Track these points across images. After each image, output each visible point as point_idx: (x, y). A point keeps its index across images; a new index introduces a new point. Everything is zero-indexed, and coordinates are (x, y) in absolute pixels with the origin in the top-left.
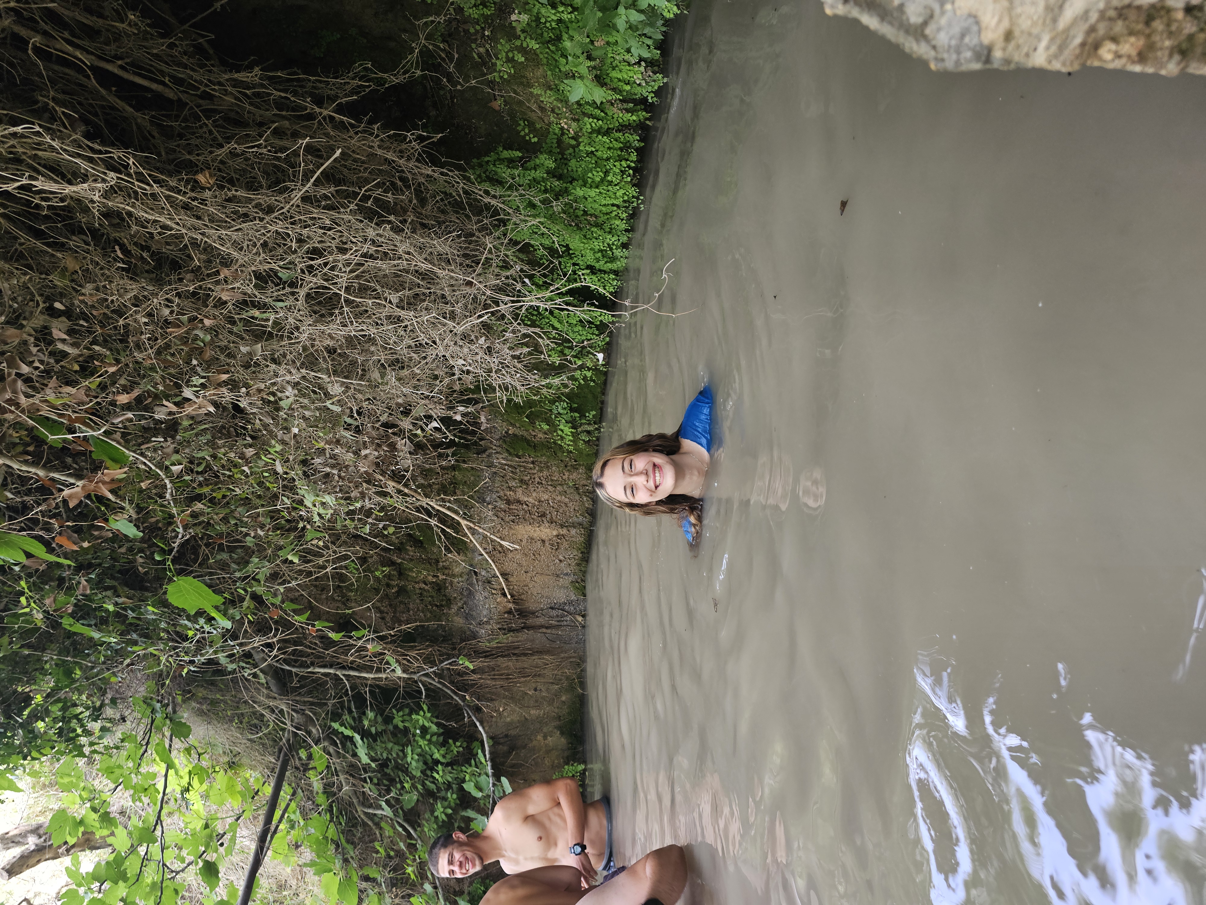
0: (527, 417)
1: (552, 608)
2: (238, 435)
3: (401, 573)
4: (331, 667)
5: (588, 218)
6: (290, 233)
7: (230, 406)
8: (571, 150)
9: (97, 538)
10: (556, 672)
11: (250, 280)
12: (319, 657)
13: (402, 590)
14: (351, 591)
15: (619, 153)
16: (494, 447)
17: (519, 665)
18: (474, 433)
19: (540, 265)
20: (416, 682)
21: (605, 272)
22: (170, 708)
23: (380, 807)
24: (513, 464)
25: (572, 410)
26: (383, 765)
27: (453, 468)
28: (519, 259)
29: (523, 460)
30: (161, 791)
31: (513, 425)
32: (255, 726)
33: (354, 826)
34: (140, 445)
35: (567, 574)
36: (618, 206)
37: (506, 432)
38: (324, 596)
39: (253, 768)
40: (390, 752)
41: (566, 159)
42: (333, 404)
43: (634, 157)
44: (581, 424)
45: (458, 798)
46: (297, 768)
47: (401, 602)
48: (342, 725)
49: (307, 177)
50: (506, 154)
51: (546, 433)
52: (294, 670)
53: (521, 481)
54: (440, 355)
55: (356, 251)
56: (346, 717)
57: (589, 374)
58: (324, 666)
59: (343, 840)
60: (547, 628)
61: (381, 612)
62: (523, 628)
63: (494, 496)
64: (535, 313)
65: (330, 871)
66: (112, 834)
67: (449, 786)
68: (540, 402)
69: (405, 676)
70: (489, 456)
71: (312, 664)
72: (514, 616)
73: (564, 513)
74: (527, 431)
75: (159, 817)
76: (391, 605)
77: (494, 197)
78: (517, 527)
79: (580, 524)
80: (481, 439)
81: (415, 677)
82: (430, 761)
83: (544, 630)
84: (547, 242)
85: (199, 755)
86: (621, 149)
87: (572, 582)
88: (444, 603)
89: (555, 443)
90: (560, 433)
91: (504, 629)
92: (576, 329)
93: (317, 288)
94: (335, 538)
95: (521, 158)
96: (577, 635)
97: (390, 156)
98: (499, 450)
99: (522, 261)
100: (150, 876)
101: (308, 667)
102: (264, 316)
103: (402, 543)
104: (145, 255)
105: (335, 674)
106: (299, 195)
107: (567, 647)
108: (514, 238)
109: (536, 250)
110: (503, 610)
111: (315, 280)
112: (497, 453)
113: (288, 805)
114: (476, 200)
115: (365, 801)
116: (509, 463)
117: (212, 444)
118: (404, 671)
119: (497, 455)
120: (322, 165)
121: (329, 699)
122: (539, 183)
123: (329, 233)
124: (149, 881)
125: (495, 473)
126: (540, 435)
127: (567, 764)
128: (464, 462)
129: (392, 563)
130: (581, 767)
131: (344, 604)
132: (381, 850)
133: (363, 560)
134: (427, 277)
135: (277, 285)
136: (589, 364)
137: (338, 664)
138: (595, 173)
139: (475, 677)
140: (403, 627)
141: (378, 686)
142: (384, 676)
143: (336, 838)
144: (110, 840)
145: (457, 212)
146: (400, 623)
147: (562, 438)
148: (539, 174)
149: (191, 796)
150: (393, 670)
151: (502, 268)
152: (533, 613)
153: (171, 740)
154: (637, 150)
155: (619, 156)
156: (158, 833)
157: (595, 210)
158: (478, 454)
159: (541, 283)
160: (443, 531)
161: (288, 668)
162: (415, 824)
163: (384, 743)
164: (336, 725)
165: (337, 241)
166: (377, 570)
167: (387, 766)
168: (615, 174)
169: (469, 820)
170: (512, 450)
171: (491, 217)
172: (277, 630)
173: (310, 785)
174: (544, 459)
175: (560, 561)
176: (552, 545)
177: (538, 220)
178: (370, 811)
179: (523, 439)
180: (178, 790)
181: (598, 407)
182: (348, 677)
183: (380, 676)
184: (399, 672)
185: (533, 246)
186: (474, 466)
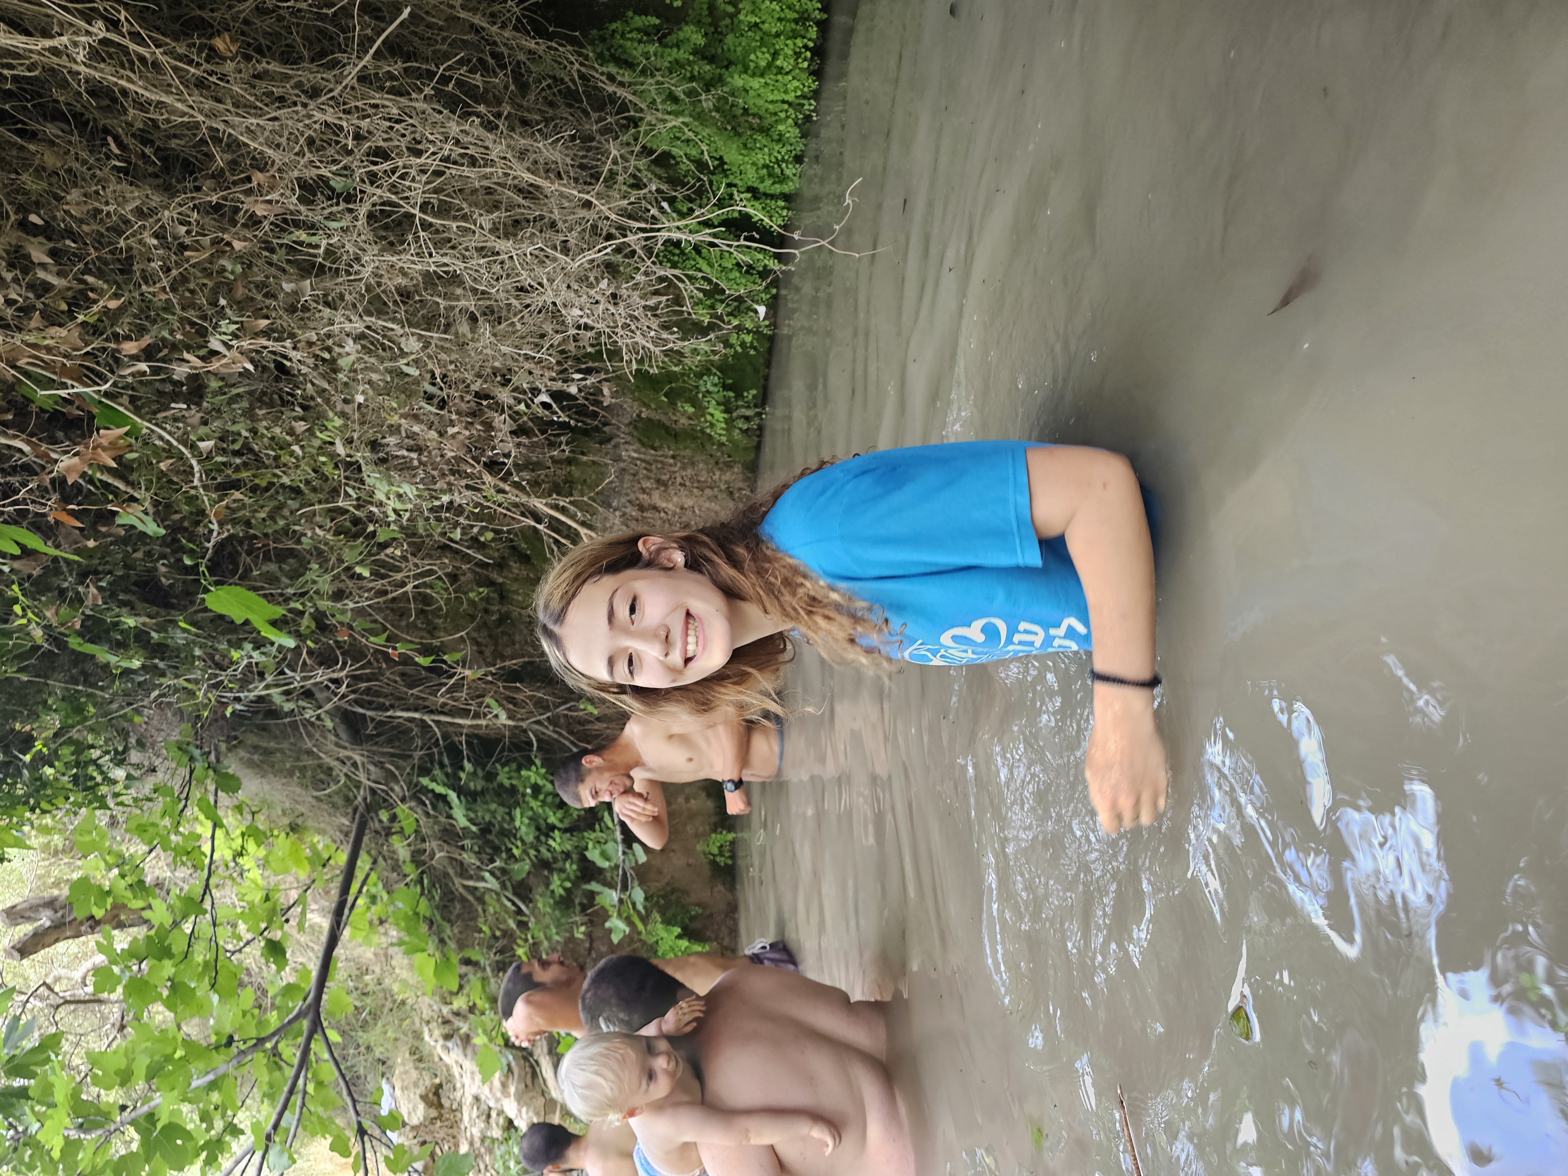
0: (666, 395)
2: (284, 403)
3: (503, 596)
4: (416, 710)
5: (750, 119)
6: (345, 124)
7: (272, 366)
8: (728, 21)
9: (105, 535)
11: (293, 190)
12: (400, 699)
13: (504, 619)
14: (439, 617)
15: (793, 26)
16: (623, 436)
18: (595, 415)
19: (683, 185)
20: (525, 731)
21: (772, 197)
22: (212, 757)
23: (483, 879)
24: (648, 458)
25: (726, 387)
26: (485, 830)
27: (569, 462)
28: (656, 175)
29: (660, 453)
30: (208, 853)
31: (647, 406)
32: (322, 782)
33: (452, 900)
34: (155, 413)
36: (790, 104)
37: (638, 416)
38: (403, 623)
39: (321, 832)
40: (493, 813)
41: (721, 33)
42: (407, 364)
43: (813, 33)
44: (737, 407)
45: (579, 869)
46: (377, 832)
47: (503, 633)
48: (433, 780)
49: (363, 49)
50: (639, 21)
51: (690, 418)
52: (369, 713)
53: (658, 481)
54: (549, 302)
55: (434, 154)
56: (437, 772)
57: (748, 339)
58: (408, 710)
59: (438, 917)
61: (478, 644)
63: (623, 500)
64: (677, 251)
65: (424, 950)
66: (150, 907)
67: (567, 855)
68: (683, 375)
69: (510, 723)
70: (616, 446)
71: (392, 707)
74: (666, 414)
75: (207, 886)
76: (490, 636)
77: (621, 84)
80: (606, 424)
81: (524, 725)
82: (543, 826)
84: (694, 152)
85: (253, 813)
86: (796, 21)
89: (702, 431)
90: (709, 418)
92: (732, 276)
93: (383, 204)
94: (417, 548)
95: (658, 28)
97: (477, 20)
98: (629, 438)
99: (660, 178)
100: (200, 955)
101: (387, 710)
102: (314, 240)
103: (503, 558)
104: (147, 151)
105: (422, 721)
106: (354, 72)
108: (649, 145)
109: (678, 163)
111: (379, 192)
112: (626, 443)
113: (368, 876)
114: (596, 88)
115: (463, 871)
116: (642, 456)
117: (249, 414)
118: (510, 718)
119: (626, 446)
120: (384, 31)
121: (415, 749)
122: (682, 67)
123: (397, 126)
124: (200, 959)
125: (624, 470)
126: (684, 421)
127: (715, 831)
128: (583, 453)
129: (491, 583)
130: (730, 836)
131: (429, 632)
132: (485, 928)
133: (454, 577)
134: (530, 192)
135: (329, 198)
136: (749, 325)
137: (425, 707)
138: (759, 54)
139: (598, 726)
140: (507, 663)
141: (477, 736)
142: (483, 722)
143: (428, 915)
144: (147, 914)
145: (570, 106)
146: (503, 658)
147: (712, 425)
148: (682, 55)
149: (246, 862)
150: (496, 716)
151: (632, 186)
153: (216, 795)
154: (818, 23)
155: (793, 31)
156: (207, 905)
157: (759, 108)
158: (601, 443)
159: (685, 210)
160: (556, 542)
161: (361, 711)
162: (527, 899)
163: (486, 803)
164: (425, 781)
165: (408, 138)
166: (472, 590)
167: (490, 832)
168: (786, 57)
169: (592, 895)
170: (645, 440)
171: (617, 113)
172: (345, 664)
173: (394, 852)
174: (688, 452)
177: (681, 119)
178: (471, 883)
179: (660, 425)
180: (228, 855)
181: (760, 386)
182: (437, 722)
183: (479, 722)
184: (503, 719)
185: (674, 158)
186: (596, 459)
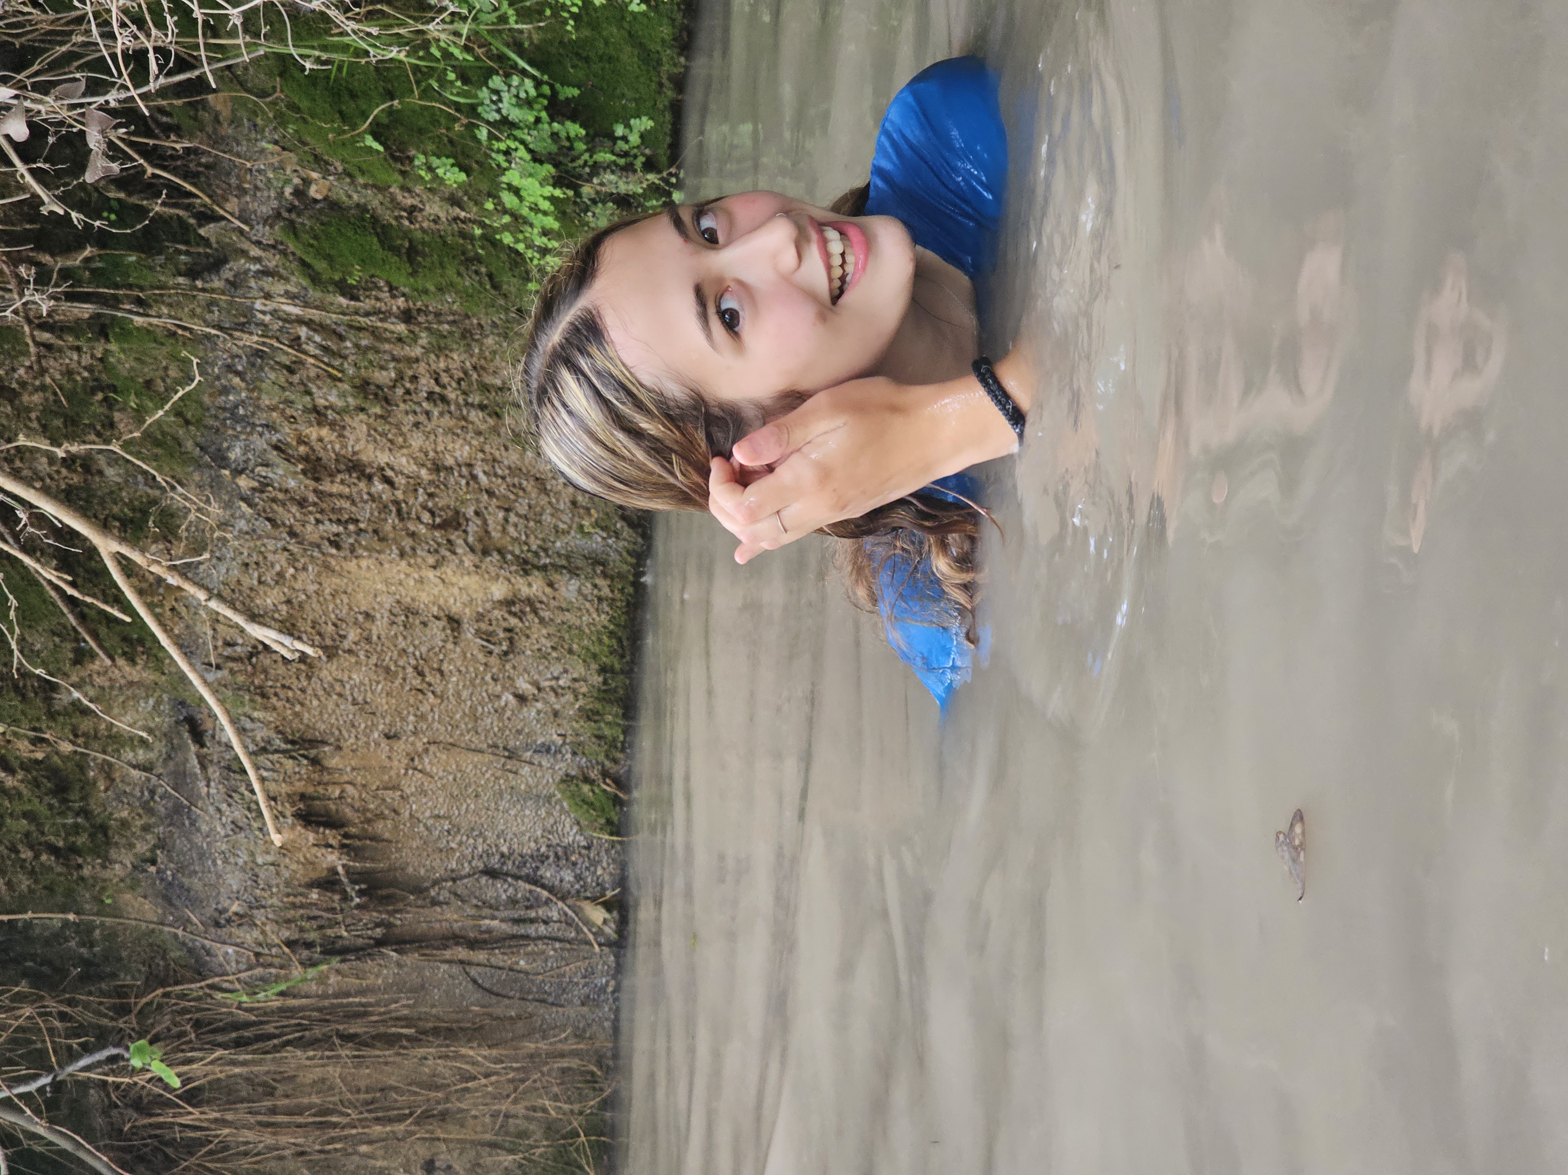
0: (376, 132)
1: (492, 873)
10: (504, 1106)
16: (255, 252)
17: (365, 1075)
24: (329, 318)
25: (557, 109)
27: (98, 327)
29: (366, 304)
31: (325, 165)
35: (546, 749)
37: (299, 193)
44: (596, 168)
51: (454, 202)
53: (363, 387)
60: (473, 944)
62: (380, 943)
63: (260, 443)
70: (234, 284)
72: (346, 898)
73: (534, 516)
74: (381, 188)
78: (352, 565)
79: (597, 561)
80: (204, 215)
83: (462, 953)
87: (568, 779)
88: (82, 840)
89: (490, 239)
90: (509, 199)
91: (309, 945)
96: (589, 973)
98: (273, 261)
107: (551, 1014)
110: (302, 875)
112: (266, 273)
116: (313, 314)
119: (267, 283)
125: (260, 353)
126: (435, 208)
128: (140, 303)
139: (193, 1115)
152: (419, 890)
158: (192, 273)
170: (321, 266)
174: (451, 302)
175: (521, 699)
176: (488, 637)
179: (364, 219)
181: (663, 102)
186: (177, 322)
